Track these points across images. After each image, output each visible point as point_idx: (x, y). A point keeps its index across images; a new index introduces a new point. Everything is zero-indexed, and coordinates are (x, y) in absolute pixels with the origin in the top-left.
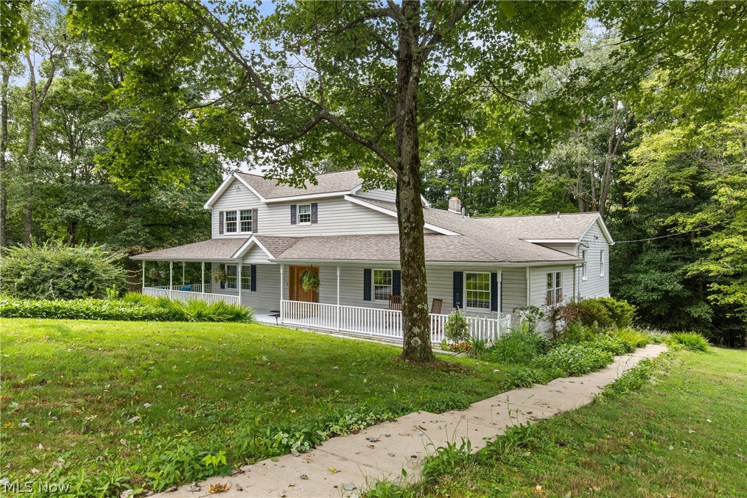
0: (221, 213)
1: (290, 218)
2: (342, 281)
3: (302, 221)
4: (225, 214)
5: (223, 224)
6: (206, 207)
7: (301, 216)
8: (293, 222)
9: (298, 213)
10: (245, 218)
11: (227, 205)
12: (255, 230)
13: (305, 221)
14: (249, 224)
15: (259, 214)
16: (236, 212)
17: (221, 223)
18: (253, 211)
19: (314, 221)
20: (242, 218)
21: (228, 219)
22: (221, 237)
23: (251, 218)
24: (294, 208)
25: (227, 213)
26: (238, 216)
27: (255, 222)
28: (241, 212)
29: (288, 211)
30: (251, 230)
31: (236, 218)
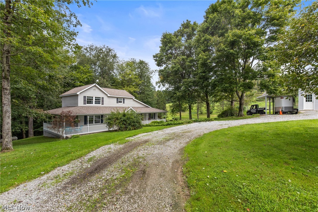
0: (85, 97)
5: (86, 101)
6: (78, 93)
8: (117, 103)
9: (119, 101)
10: (97, 100)
11: (88, 94)
12: (103, 104)
13: (120, 103)
14: (98, 102)
15: (104, 99)
16: (93, 97)
17: (84, 100)
18: (102, 98)
19: (124, 103)
20: (95, 100)
21: (87, 99)
22: (85, 105)
23: (100, 100)
24: (117, 99)
25: (87, 97)
26: (94, 99)
27: (103, 101)
28: (95, 97)
29: (116, 100)
30: (100, 104)
31: (92, 99)
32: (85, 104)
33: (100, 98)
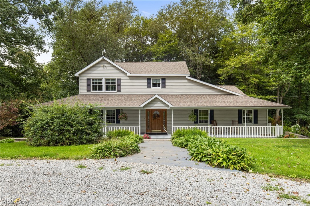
0: (88, 80)
1: (147, 85)
2: (174, 115)
3: (153, 86)
4: (91, 80)
5: (90, 86)
6: (77, 75)
7: (153, 84)
8: (149, 87)
9: (152, 83)
10: (109, 83)
11: (94, 75)
12: (119, 90)
13: (156, 86)
14: (112, 86)
15: (122, 82)
16: (101, 79)
17: (88, 85)
18: (118, 79)
19: (164, 86)
20: (106, 83)
21: (93, 83)
22: (89, 93)
23: (115, 83)
24: (149, 79)
25: (93, 79)
26: (104, 82)
27: (119, 85)
28: (106, 79)
29: (145, 82)
30: (115, 90)
31: (101, 83)
32: (88, 90)
33: (115, 79)
